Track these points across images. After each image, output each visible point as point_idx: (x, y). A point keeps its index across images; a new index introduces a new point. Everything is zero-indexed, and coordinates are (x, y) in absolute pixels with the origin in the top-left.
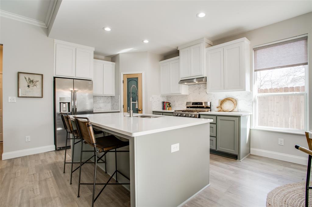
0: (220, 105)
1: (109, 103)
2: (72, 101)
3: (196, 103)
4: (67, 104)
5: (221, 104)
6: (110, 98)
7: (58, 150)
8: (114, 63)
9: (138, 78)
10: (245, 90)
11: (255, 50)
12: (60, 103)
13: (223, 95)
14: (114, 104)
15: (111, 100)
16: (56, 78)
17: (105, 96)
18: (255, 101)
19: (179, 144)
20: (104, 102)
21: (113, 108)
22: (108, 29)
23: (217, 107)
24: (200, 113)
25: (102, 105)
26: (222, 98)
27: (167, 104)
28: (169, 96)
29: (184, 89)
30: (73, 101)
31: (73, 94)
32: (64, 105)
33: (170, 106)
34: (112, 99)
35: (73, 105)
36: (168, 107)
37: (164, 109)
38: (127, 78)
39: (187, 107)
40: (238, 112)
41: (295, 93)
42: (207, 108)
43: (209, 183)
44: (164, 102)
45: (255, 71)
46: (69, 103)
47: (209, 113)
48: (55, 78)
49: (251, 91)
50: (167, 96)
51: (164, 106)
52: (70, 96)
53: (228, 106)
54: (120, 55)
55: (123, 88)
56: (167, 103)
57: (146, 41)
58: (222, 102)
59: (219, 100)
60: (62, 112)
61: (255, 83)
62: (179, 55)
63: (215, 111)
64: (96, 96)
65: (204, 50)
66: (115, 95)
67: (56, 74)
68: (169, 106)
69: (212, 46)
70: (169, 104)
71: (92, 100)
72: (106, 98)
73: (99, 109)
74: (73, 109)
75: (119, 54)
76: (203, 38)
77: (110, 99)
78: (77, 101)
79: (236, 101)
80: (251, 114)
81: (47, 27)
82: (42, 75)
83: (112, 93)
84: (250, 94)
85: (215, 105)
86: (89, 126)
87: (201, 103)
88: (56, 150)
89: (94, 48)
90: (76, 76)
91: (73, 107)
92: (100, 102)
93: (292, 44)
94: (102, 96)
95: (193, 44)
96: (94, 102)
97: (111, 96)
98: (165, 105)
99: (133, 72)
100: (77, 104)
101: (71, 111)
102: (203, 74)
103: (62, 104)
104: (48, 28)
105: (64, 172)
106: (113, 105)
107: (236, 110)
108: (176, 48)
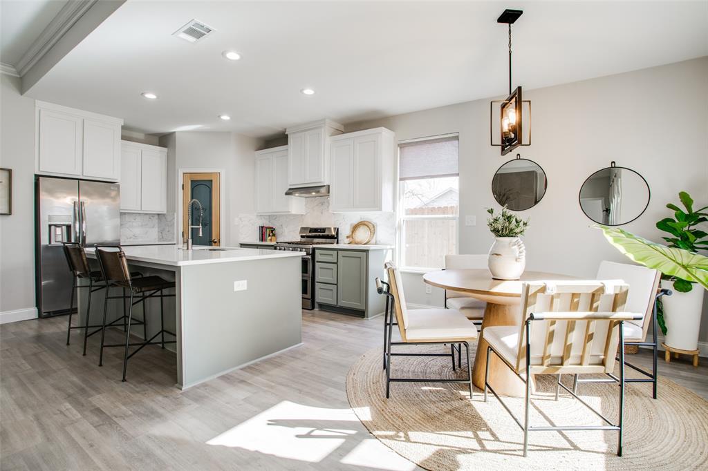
0: (351, 233)
1: (153, 227)
2: (75, 223)
3: (316, 230)
4: (64, 228)
5: (353, 232)
6: (157, 217)
7: (46, 317)
8: (165, 150)
9: (212, 181)
10: (381, 210)
11: (402, 146)
12: (50, 226)
13: (356, 216)
14: (164, 230)
15: (157, 221)
16: (41, 178)
17: (146, 214)
18: (400, 227)
19: (246, 281)
20: (142, 226)
21: (162, 238)
22: (151, 96)
23: (348, 237)
24: (315, 246)
25: (137, 231)
26: (355, 221)
27: (268, 230)
28: (274, 216)
29: (297, 205)
30: (78, 222)
31: (77, 208)
32: (59, 230)
33: (274, 235)
34: (159, 219)
35: (78, 230)
36: (269, 235)
37: (262, 239)
38: (192, 181)
39: (302, 237)
40: (376, 244)
41: (446, 216)
42: (332, 237)
43: (300, 342)
44: (262, 227)
45: (401, 179)
46: (69, 227)
47: (335, 246)
48: (37, 177)
49: (394, 211)
50: (269, 216)
51: (262, 234)
52: (72, 213)
53: (362, 235)
54: (177, 134)
55: (182, 200)
56: (267, 228)
57: (225, 118)
58: (355, 228)
59: (351, 225)
60: (53, 243)
61: (401, 200)
62: (287, 144)
63: (344, 243)
64: (125, 213)
65: (327, 140)
66: (167, 211)
67: (41, 170)
68: (271, 234)
69: (343, 133)
70: (272, 231)
71: (117, 221)
72: (148, 216)
73: (131, 240)
74: (77, 239)
75: (175, 132)
76: (324, 120)
77: (155, 220)
78: (86, 223)
79: (374, 227)
80: (393, 247)
81: (19, 76)
82: (10, 171)
83: (160, 207)
84: (392, 216)
85: (345, 232)
86: (121, 257)
87: (323, 230)
88: (40, 317)
89: (123, 120)
90: (84, 174)
91: (78, 235)
92: (134, 224)
93: (444, 143)
94: (139, 214)
95: (311, 127)
96: (121, 225)
97: (158, 214)
98: (266, 232)
99: (202, 168)
100: (86, 230)
101: (73, 241)
102: (322, 181)
103: (53, 227)
104: (21, 78)
105: (68, 344)
106: (161, 232)
107: (373, 241)
108: (284, 130)
